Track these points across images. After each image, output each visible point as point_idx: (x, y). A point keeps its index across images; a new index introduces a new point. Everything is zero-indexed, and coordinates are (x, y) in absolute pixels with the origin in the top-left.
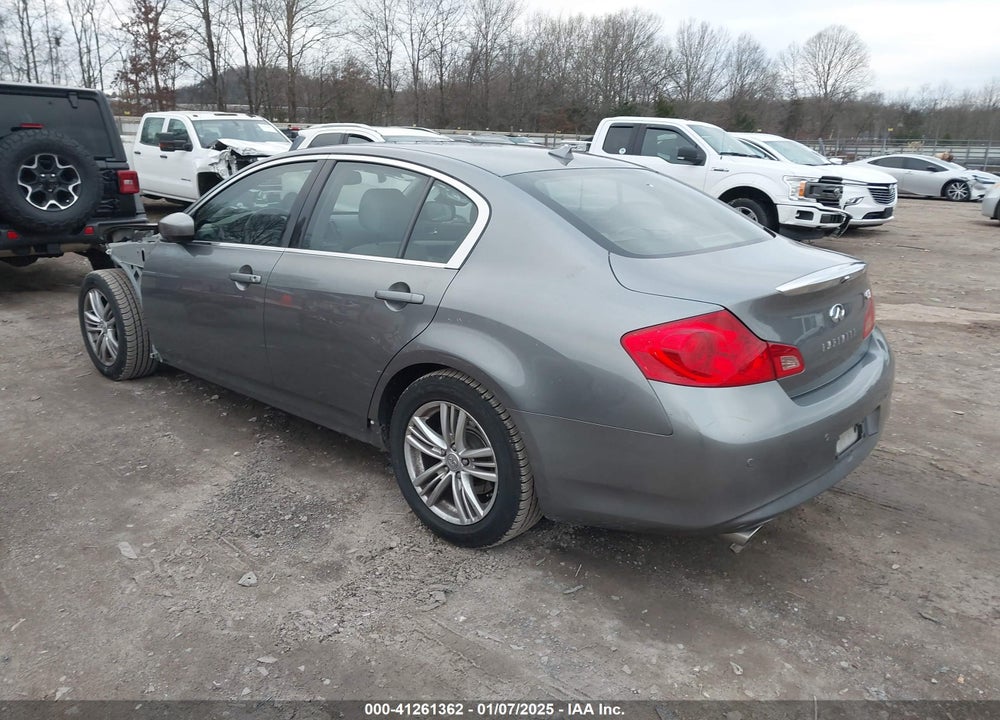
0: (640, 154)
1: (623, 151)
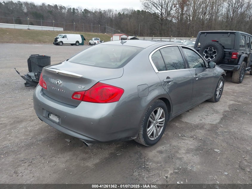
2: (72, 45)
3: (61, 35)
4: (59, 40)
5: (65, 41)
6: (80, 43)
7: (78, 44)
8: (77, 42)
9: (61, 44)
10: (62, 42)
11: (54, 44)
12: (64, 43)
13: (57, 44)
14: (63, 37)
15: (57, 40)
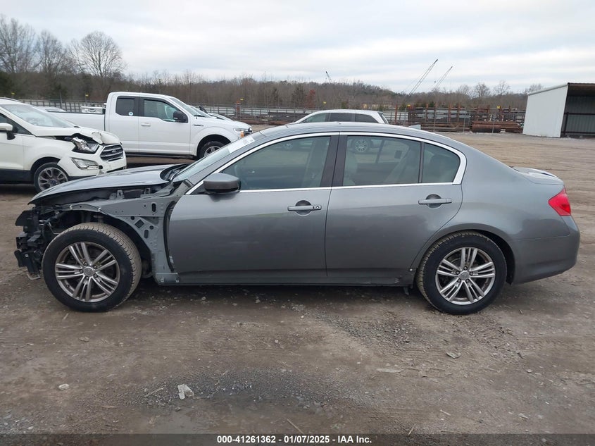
0: (144, 116)
1: (132, 114)
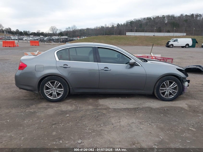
2: (183, 47)
3: (173, 39)
4: (170, 43)
5: (175, 44)
6: (190, 45)
7: (187, 46)
8: (188, 45)
9: (171, 46)
10: (172, 45)
11: (166, 46)
12: (174, 46)
13: (168, 46)
14: (174, 41)
15: (169, 43)
